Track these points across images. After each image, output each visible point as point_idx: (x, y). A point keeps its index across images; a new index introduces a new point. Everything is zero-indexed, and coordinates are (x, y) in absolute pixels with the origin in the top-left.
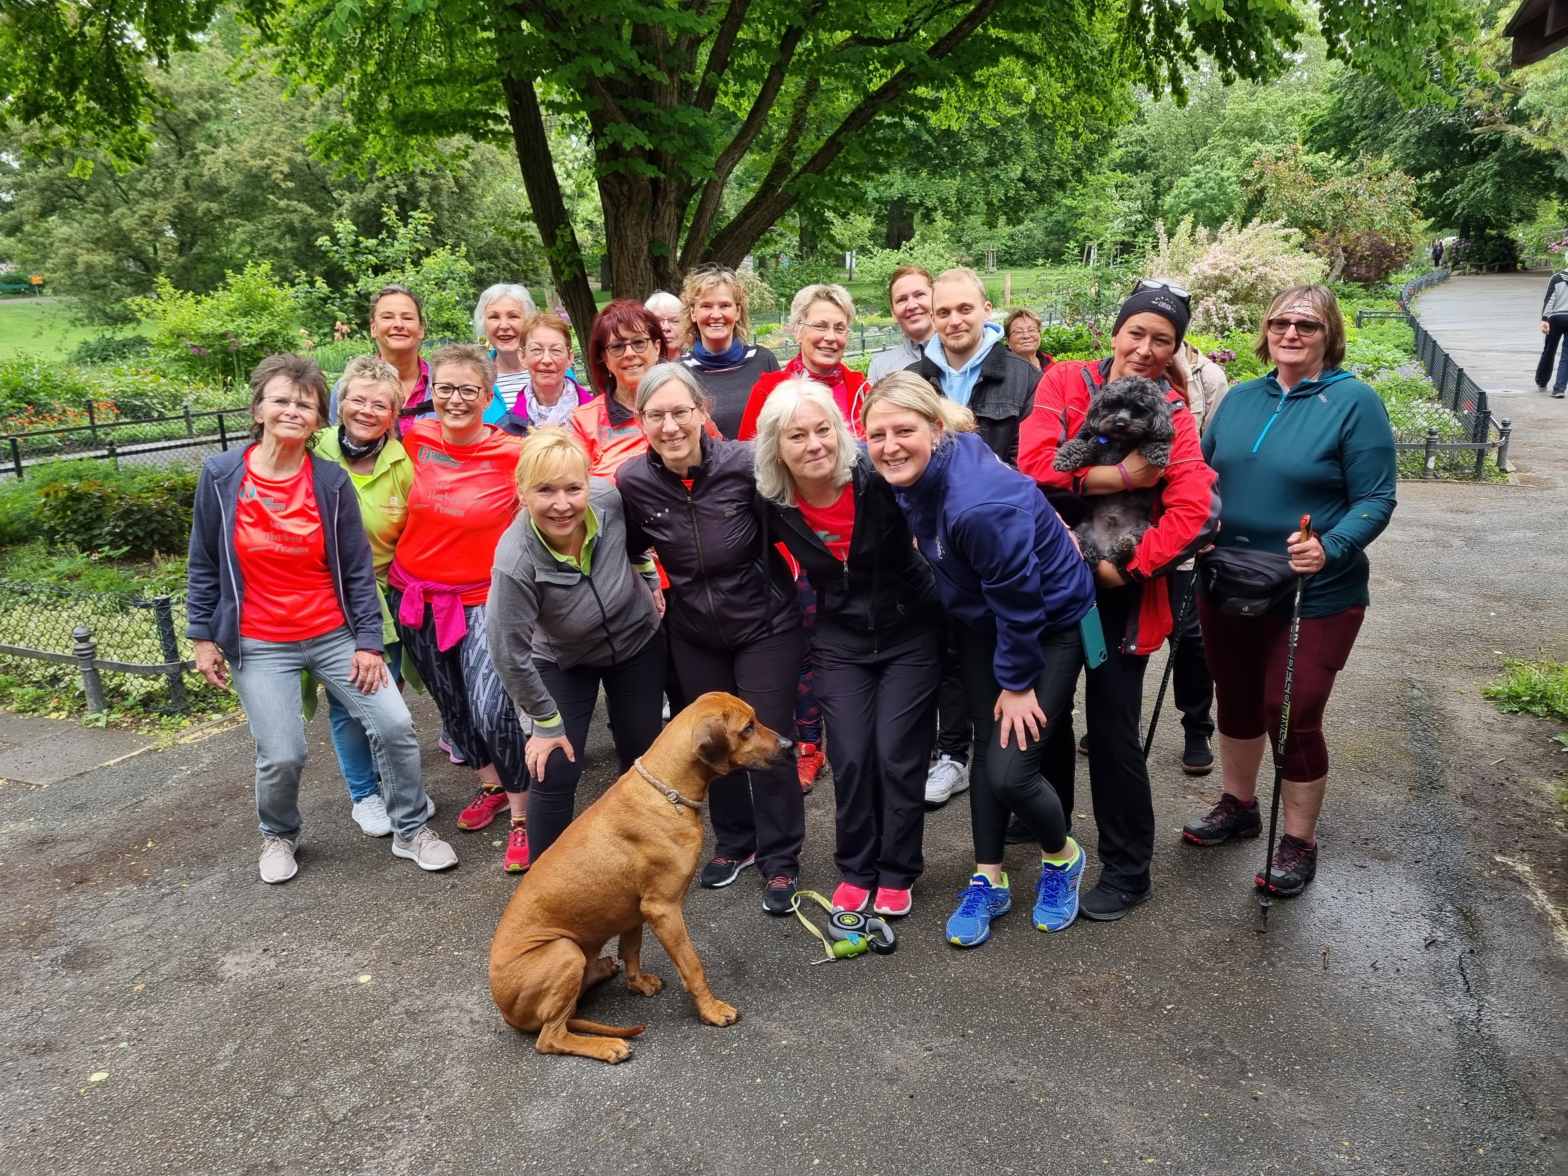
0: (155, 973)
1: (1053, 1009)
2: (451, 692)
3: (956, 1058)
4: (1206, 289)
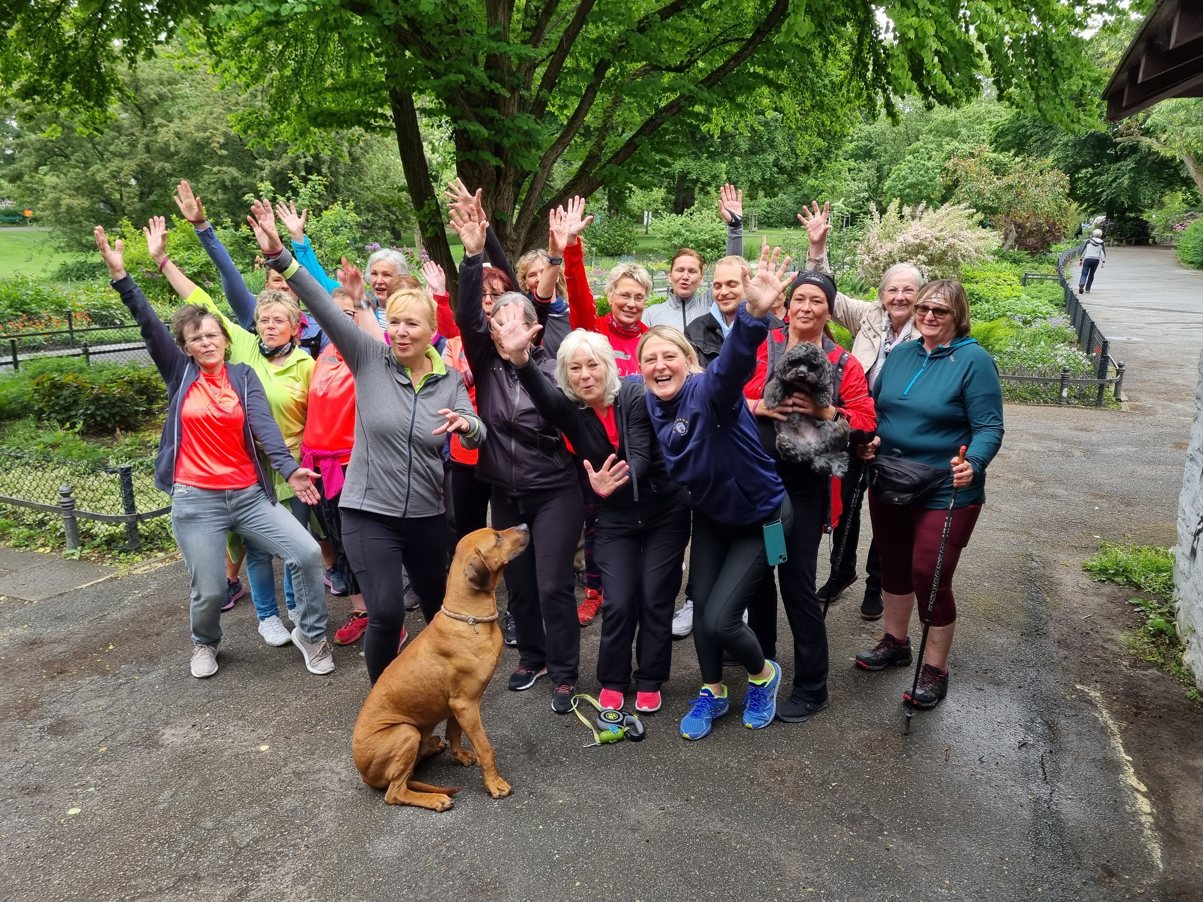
0: (114, 739)
1: (752, 783)
3: (681, 815)
4: (910, 253)
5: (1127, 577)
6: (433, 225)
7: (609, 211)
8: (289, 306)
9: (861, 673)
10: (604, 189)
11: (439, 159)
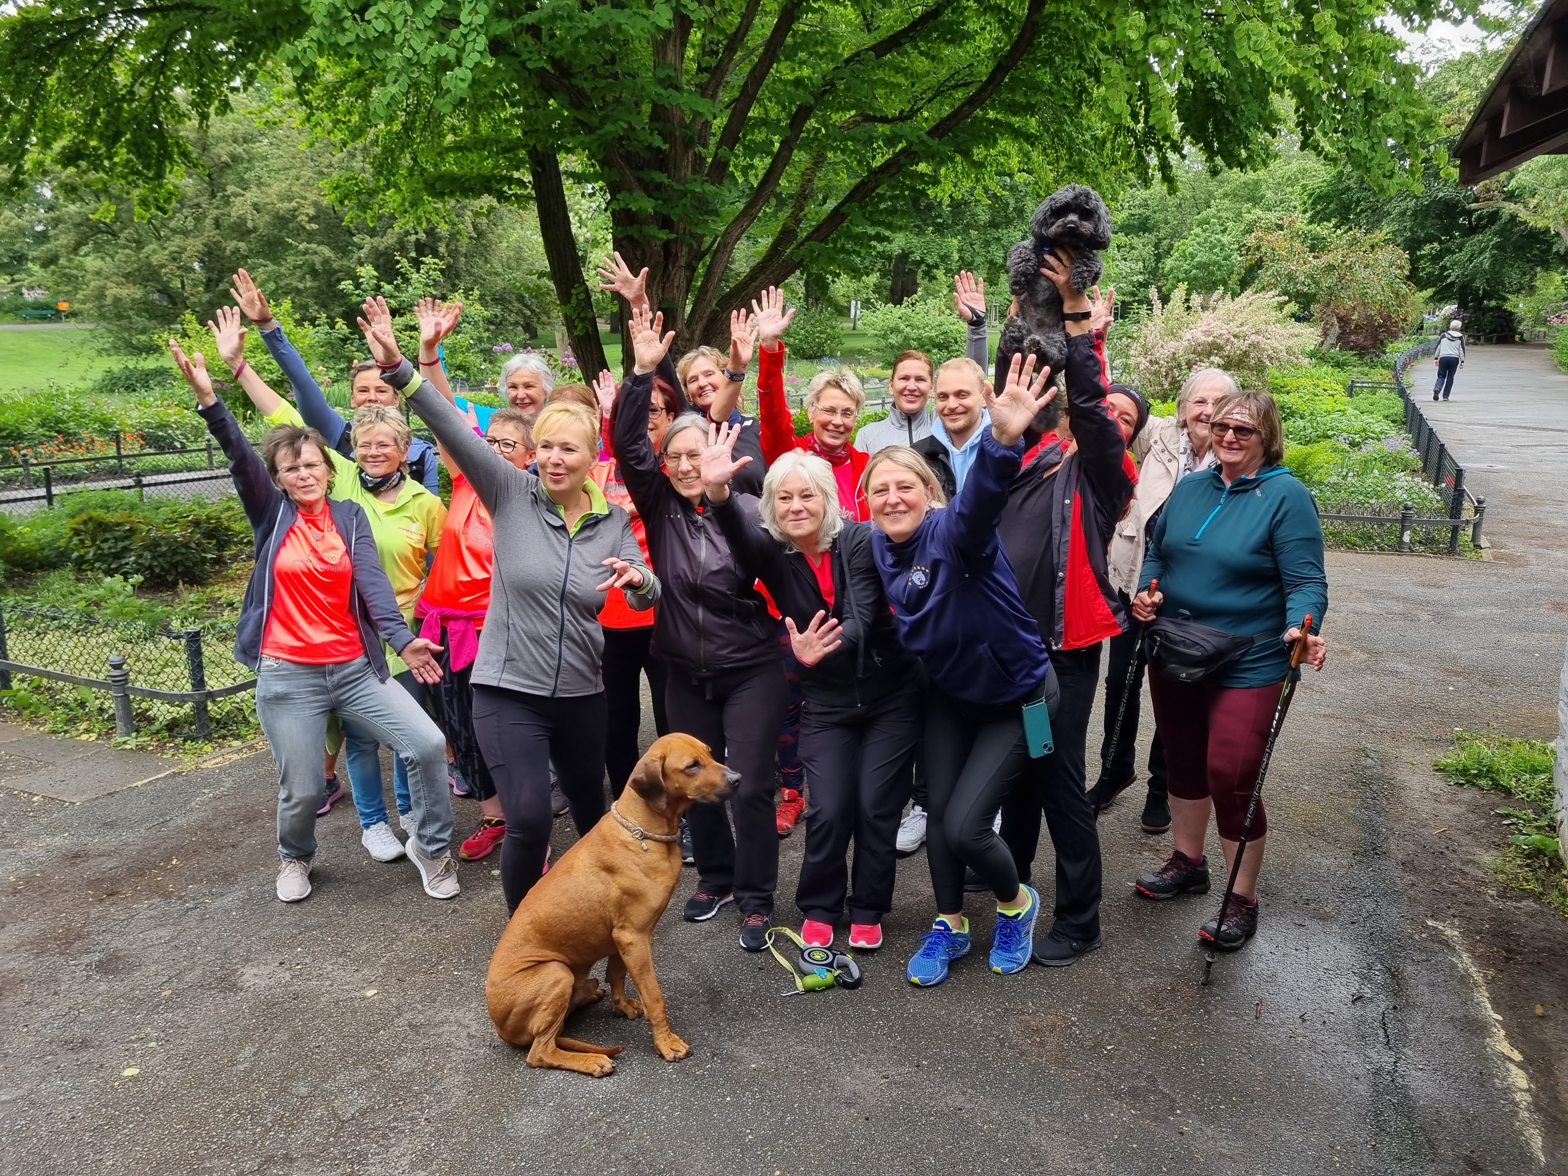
0: (180, 981)
1: (1002, 1045)
2: (456, 726)
3: (910, 1085)
4: (1199, 355)
5: (1493, 779)
6: (583, 320)
7: (806, 300)
8: (395, 425)
9: (1143, 902)
10: (802, 273)
11: (588, 235)
